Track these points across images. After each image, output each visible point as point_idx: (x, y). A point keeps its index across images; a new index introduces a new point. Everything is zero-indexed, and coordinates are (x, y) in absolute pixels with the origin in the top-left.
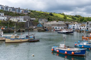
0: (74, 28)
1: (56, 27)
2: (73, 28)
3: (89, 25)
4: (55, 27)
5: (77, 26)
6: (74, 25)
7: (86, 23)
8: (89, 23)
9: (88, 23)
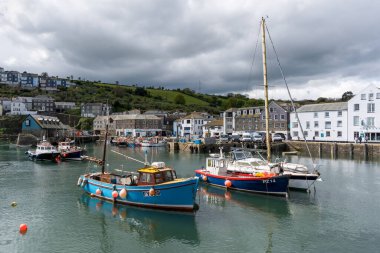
0: (187, 131)
1: (130, 130)
2: (185, 134)
3: (234, 120)
4: (126, 131)
5: (198, 125)
6: (188, 122)
7: (224, 114)
8: (234, 114)
9: (230, 114)
